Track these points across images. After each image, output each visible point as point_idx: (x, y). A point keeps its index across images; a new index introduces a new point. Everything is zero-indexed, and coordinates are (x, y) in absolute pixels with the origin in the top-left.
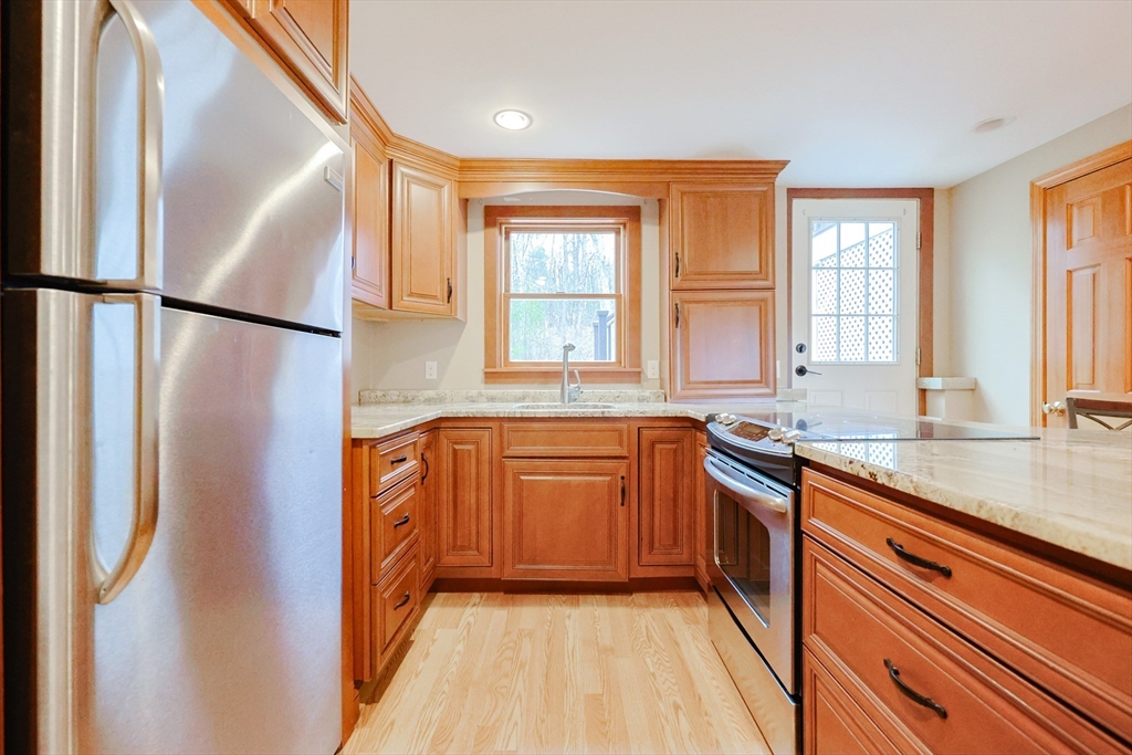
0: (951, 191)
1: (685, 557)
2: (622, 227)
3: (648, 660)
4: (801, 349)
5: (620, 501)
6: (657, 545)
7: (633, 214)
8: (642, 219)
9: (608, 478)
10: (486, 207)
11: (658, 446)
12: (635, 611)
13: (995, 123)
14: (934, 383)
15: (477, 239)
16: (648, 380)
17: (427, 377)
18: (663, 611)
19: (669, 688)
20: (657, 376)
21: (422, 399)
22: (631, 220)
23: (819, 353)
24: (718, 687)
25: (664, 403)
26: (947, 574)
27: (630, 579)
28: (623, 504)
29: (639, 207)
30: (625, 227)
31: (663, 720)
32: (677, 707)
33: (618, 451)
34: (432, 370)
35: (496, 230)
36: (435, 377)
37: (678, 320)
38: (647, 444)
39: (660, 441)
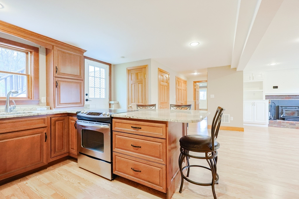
0: (114, 65)
1: (66, 151)
3: (65, 179)
4: (87, 95)
5: (44, 140)
6: (57, 150)
7: (35, 50)
8: (39, 52)
9: (40, 134)
11: (57, 122)
12: (51, 171)
13: (123, 57)
14: (112, 102)
16: (42, 103)
18: (60, 168)
19: (75, 181)
20: (46, 102)
23: (91, 96)
24: (86, 175)
25: (50, 110)
26: (141, 128)
27: (48, 163)
28: (45, 141)
29: (38, 48)
30: (31, 53)
31: (78, 187)
32: (79, 183)
33: (44, 125)
37: (57, 86)
38: (53, 122)
39: (58, 120)
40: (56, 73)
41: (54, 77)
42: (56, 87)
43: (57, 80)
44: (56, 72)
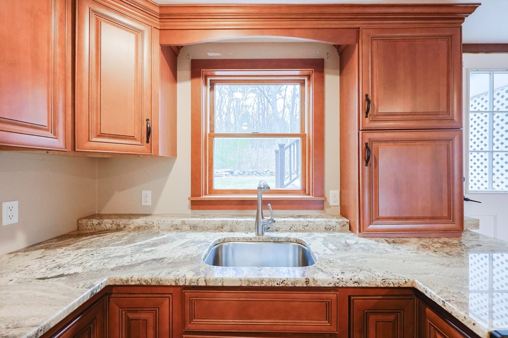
2: (306, 79)
7: (317, 66)
8: (326, 70)
10: (192, 60)
11: (372, 319)
15: (184, 87)
16: (330, 207)
17: (144, 204)
20: (338, 203)
21: (132, 226)
22: (315, 71)
29: (323, 60)
30: (309, 79)
33: (325, 327)
34: (147, 198)
35: (202, 81)
36: (149, 203)
37: (369, 158)
38: (356, 316)
39: (375, 310)
40: (366, 117)
41: (359, 130)
42: (365, 163)
43: (370, 140)
44: (367, 113)
